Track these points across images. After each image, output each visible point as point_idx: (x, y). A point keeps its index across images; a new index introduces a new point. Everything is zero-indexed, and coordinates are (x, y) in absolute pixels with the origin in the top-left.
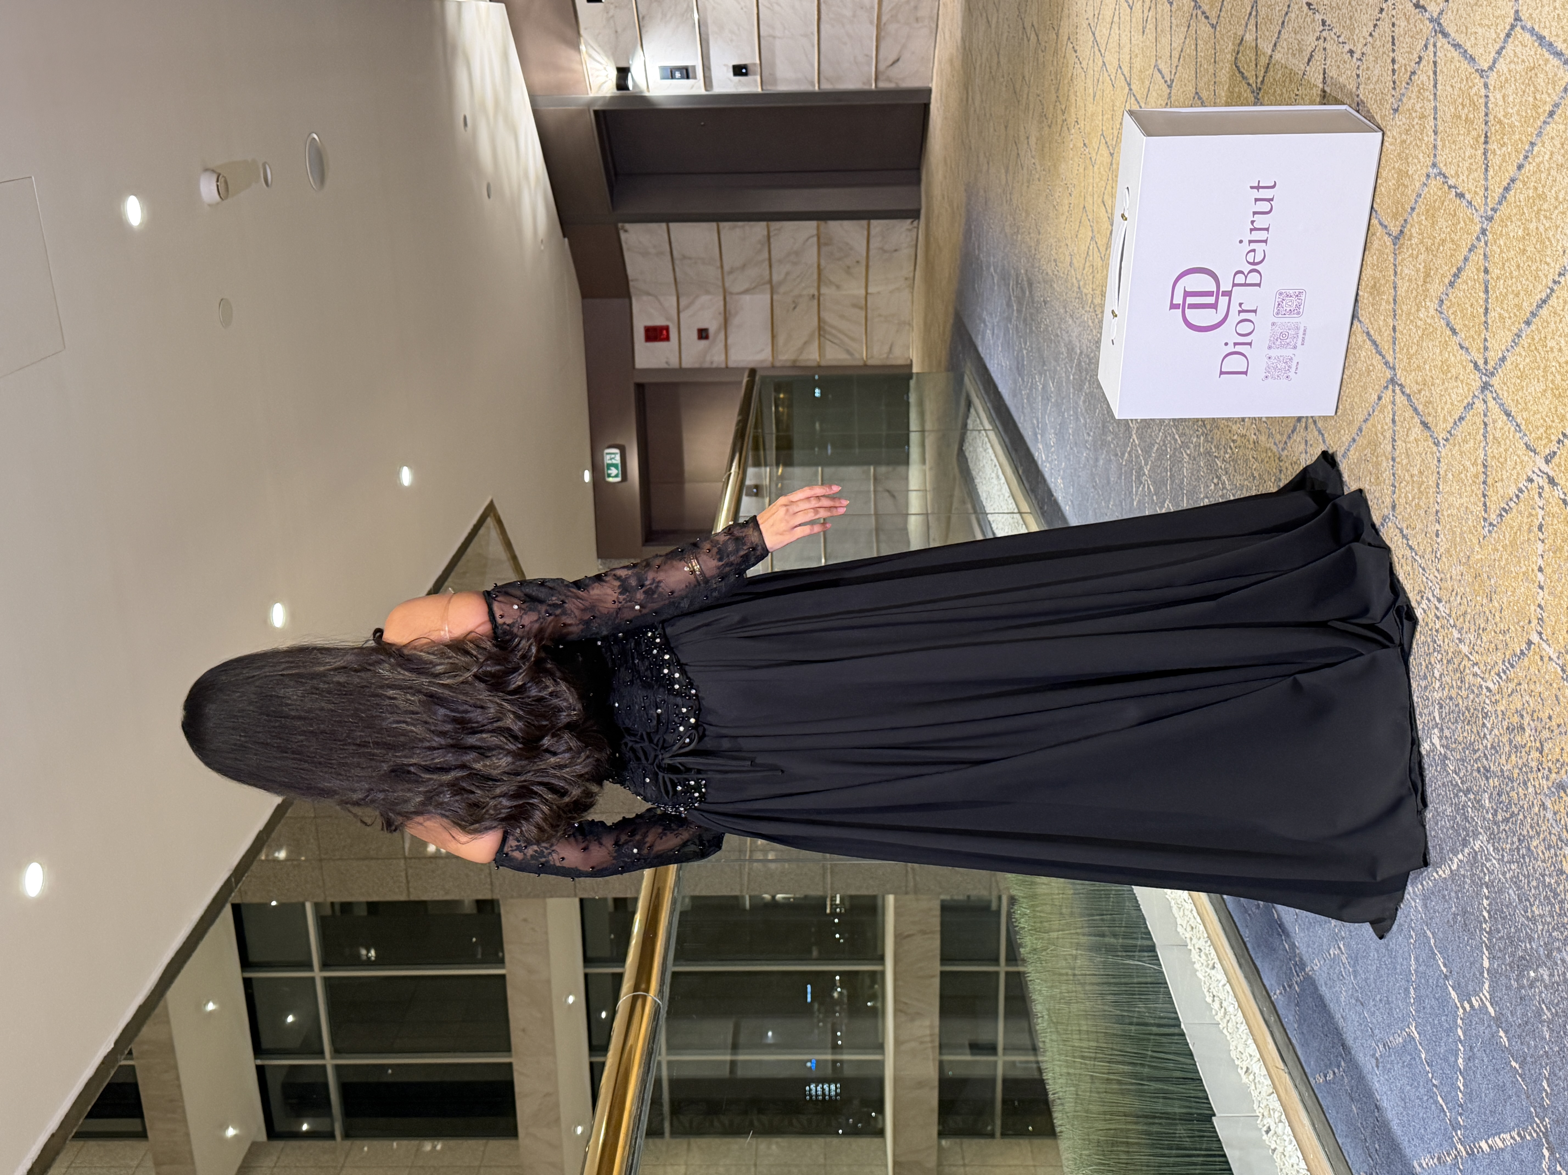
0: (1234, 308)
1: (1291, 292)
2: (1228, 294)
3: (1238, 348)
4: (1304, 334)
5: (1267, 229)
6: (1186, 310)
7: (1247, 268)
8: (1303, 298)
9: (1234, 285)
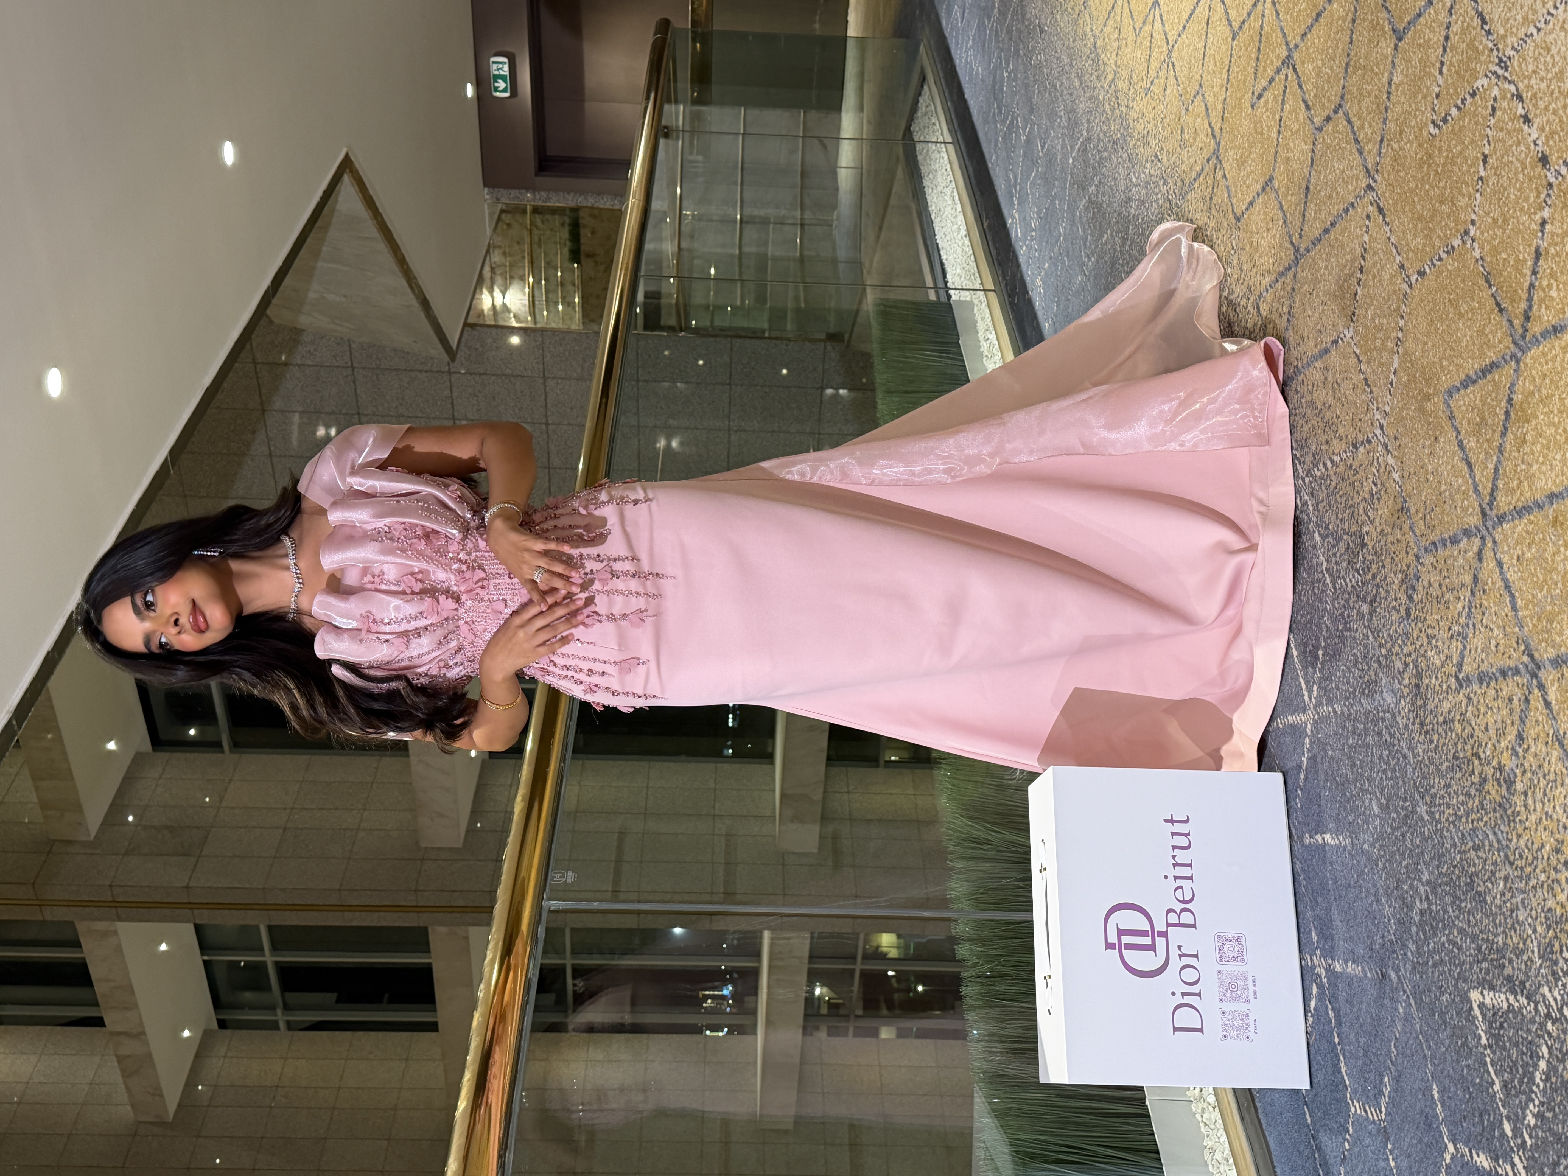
2: (1164, 934)
3: (1188, 1000)
4: (1254, 986)
5: (1190, 865)
6: (1124, 951)
7: (1178, 907)
8: (1244, 943)
9: (1169, 925)
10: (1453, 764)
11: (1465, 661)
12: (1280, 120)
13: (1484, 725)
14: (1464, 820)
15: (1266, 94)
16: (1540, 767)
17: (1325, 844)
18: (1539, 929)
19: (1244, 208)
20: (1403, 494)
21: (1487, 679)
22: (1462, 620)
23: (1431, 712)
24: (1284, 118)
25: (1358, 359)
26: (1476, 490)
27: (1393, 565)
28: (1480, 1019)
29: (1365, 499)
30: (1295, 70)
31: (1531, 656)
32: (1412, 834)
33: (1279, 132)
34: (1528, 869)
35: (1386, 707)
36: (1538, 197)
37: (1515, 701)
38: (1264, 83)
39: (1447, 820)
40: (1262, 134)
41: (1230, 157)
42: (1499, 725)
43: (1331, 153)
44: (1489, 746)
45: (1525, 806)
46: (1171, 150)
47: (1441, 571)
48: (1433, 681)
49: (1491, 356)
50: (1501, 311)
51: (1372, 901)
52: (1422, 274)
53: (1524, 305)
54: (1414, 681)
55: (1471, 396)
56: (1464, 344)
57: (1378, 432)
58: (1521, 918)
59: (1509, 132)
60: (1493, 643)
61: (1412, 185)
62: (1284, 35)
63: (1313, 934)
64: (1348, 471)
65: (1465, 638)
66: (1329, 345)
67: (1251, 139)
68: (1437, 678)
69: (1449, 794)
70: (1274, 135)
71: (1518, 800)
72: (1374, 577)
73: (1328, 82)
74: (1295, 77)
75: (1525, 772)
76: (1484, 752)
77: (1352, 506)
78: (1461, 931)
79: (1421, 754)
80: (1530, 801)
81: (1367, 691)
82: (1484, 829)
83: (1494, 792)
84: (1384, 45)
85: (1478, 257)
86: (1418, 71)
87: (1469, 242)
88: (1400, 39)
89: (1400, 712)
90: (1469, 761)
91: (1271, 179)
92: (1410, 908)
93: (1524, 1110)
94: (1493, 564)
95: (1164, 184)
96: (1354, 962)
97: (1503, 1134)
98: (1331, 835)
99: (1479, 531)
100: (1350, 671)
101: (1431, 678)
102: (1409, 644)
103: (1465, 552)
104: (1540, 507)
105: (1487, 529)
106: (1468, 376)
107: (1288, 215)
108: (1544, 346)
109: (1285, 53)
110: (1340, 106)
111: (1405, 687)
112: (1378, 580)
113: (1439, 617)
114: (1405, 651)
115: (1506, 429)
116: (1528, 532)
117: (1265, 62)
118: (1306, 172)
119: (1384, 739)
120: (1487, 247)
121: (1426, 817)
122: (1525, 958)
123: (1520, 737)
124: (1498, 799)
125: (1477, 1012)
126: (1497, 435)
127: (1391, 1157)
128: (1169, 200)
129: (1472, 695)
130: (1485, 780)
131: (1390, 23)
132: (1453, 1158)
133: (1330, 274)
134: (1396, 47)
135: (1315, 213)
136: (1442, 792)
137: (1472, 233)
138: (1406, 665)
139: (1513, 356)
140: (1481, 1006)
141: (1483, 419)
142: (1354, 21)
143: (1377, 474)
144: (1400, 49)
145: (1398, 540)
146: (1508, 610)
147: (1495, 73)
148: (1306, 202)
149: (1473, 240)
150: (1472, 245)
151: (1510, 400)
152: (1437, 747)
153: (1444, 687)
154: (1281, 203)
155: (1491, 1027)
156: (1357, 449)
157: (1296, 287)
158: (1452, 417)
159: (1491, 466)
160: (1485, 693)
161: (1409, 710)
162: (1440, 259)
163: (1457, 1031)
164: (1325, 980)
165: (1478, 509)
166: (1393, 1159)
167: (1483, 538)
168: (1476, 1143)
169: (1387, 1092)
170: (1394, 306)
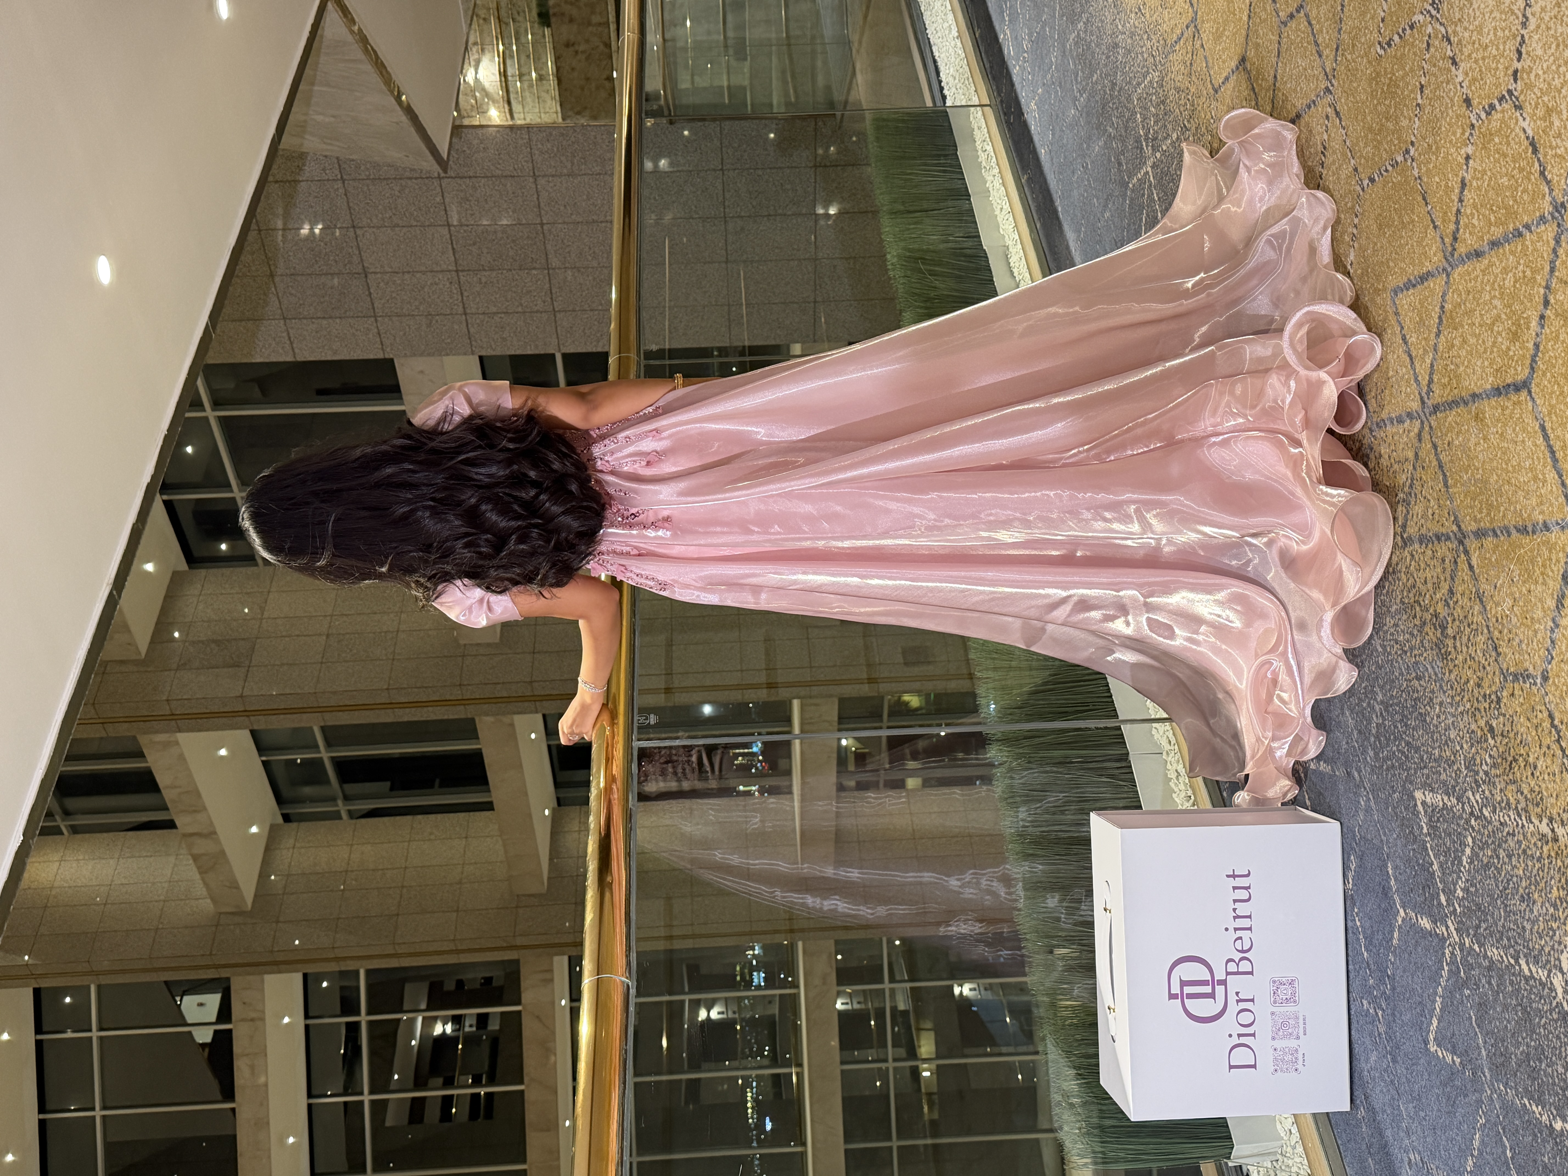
10: (1401, 608)
11: (1409, 523)
13: (1424, 579)
14: (1409, 654)
16: (1465, 617)
18: (1465, 746)
19: (1220, 81)
21: (1426, 541)
22: (1407, 489)
26: (1416, 380)
28: (1423, 813)
31: (1459, 527)
32: (1370, 662)
33: (1249, 17)
34: (1458, 698)
36: (1463, 134)
37: (1447, 561)
39: (1396, 653)
40: (1234, 14)
41: (1207, 29)
42: (1435, 580)
43: (1295, 49)
44: (1428, 596)
45: (1455, 648)
46: (1153, 7)
47: (1389, 445)
49: (1428, 267)
50: (1435, 227)
51: (1340, 714)
52: (1372, 180)
53: (1452, 227)
55: (1412, 297)
56: (1406, 251)
58: (1452, 736)
59: (1440, 69)
60: (1430, 511)
61: (1364, 97)
65: (1408, 504)
67: (1225, 16)
69: (1398, 632)
70: (1245, 18)
71: (1450, 642)
75: (1454, 620)
76: (1424, 601)
78: (1408, 744)
80: (1458, 644)
82: (1424, 663)
83: (1432, 634)
85: (1417, 176)
87: (1410, 161)
90: (1412, 606)
91: (1244, 60)
92: (1369, 722)
93: (1455, 885)
94: (1429, 446)
95: (1148, 39)
96: (1326, 762)
97: (1440, 904)
99: (1419, 416)
103: (1409, 432)
104: (1466, 403)
105: (1425, 415)
106: (1409, 280)
107: (1259, 100)
108: (1468, 266)
110: (1302, 6)
113: (1388, 484)
115: (1440, 331)
116: (1456, 422)
118: (1274, 60)
120: (1424, 169)
121: (1380, 649)
122: (1455, 768)
123: (1451, 592)
124: (1435, 639)
125: (1420, 808)
126: (1433, 336)
127: (1357, 919)
128: (1153, 55)
129: (1414, 553)
130: (1425, 623)
132: (1403, 920)
135: (1283, 103)
136: (1392, 630)
137: (1412, 153)
139: (1444, 269)
140: (1424, 803)
141: (1421, 319)
146: (1441, 485)
147: (1429, 12)
148: (1274, 90)
149: (1413, 160)
150: (1412, 164)
151: (1442, 307)
154: (1253, 85)
155: (1430, 820)
158: (1397, 314)
159: (1428, 361)
160: (1424, 552)
162: (1387, 171)
163: (1406, 822)
165: (1418, 397)
167: (1422, 423)
168: (1420, 909)
169: (1353, 868)
170: (1349, 205)
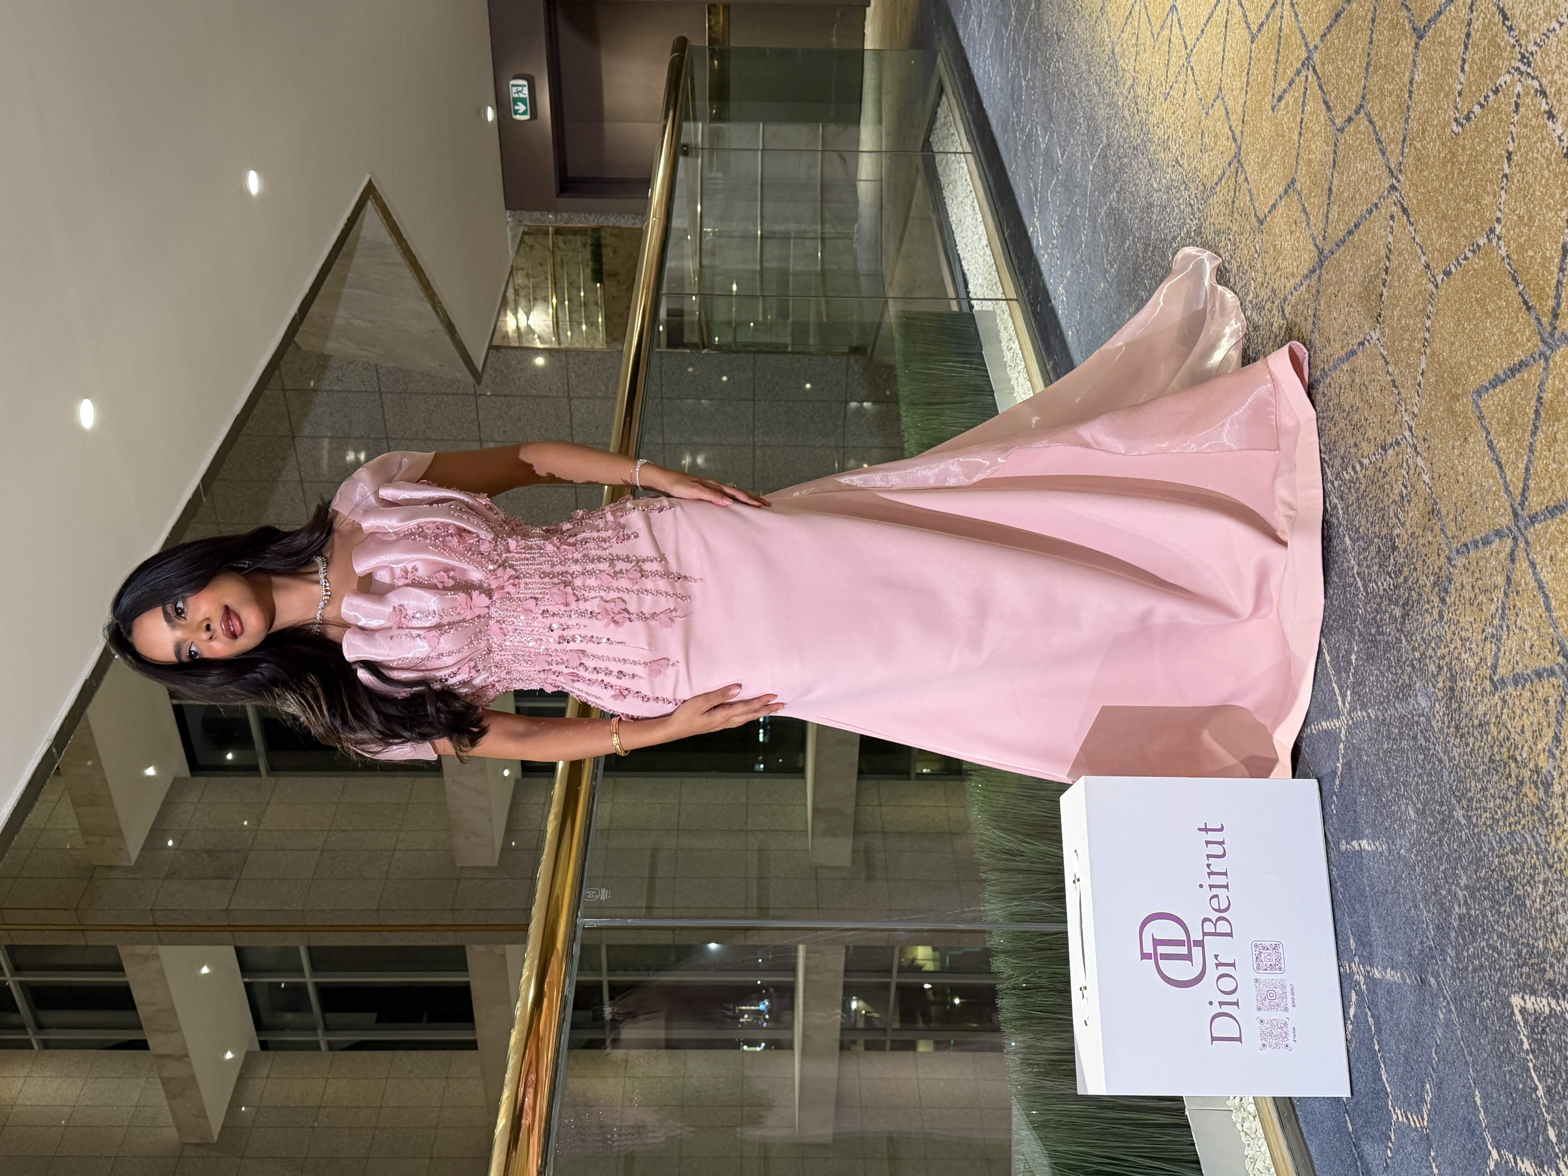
0: (1211, 962)
1: (1267, 944)
2: (1200, 944)
3: (1225, 1009)
4: (1293, 994)
5: (1225, 874)
6: (1160, 961)
7: (1214, 916)
8: (1281, 951)
9: (1205, 934)
10: (1489, 768)
11: (1500, 663)
12: (1301, 122)
13: (1520, 727)
14: (1501, 823)
15: (1287, 95)
17: (1362, 850)
19: (1266, 211)
20: (1434, 496)
21: (1522, 681)
22: (1496, 622)
23: (1466, 714)
24: (1305, 120)
25: (1386, 361)
26: (1507, 490)
27: (1425, 568)
28: (1522, 1024)
29: (1395, 502)
30: (1315, 71)
32: (1449, 839)
33: (1300, 134)
35: (1420, 711)
36: (1564, 193)
37: (1551, 702)
38: (1284, 85)
39: (1485, 824)
40: (1283, 136)
41: (1252, 160)
42: (1535, 727)
43: (1353, 154)
44: (1526, 748)
46: (1191, 155)
47: (1473, 573)
48: (1468, 683)
49: (1520, 355)
50: (1529, 309)
51: (1410, 908)
52: (1447, 273)
53: (1551, 303)
54: (1448, 684)
55: (1500, 395)
56: (1491, 344)
57: (1407, 433)
58: (1561, 922)
59: (1533, 128)
60: (1528, 644)
61: (1436, 184)
62: (1304, 37)
63: (1352, 941)
64: (1377, 473)
65: (1499, 640)
66: (1355, 347)
67: (1272, 142)
68: (1471, 680)
69: (1486, 798)
70: (1296, 137)
71: (1556, 803)
72: (1406, 580)
73: (1350, 83)
74: (1315, 78)
75: (1562, 774)
76: (1521, 755)
77: (1383, 509)
78: (1501, 935)
79: (1457, 758)
81: (1401, 695)
82: (1522, 832)
83: (1532, 795)
84: (1404, 44)
85: (1504, 255)
86: (1439, 69)
87: (1495, 241)
88: (1421, 37)
89: (1434, 716)
90: (1505, 764)
91: (1293, 181)
92: (1449, 912)
94: (1526, 564)
95: (1186, 189)
96: (1393, 968)
97: (1547, 1140)
98: (1368, 841)
99: (1511, 531)
100: (1384, 676)
101: (1465, 681)
102: (1442, 647)
103: (1498, 553)
105: (1519, 529)
106: (1496, 375)
107: (1312, 218)
109: (1305, 55)
110: (1361, 106)
111: (1439, 690)
112: (1410, 583)
113: (1472, 619)
114: (1439, 654)
115: (1536, 428)
116: (1560, 532)
117: (1285, 63)
118: (1329, 172)
119: (1419, 743)
120: (1513, 246)
121: (1463, 822)
123: (1557, 739)
124: (1536, 801)
125: (1518, 1017)
126: (1527, 435)
127: (1434, 1165)
128: (1190, 204)
129: (1507, 698)
130: (1522, 783)
131: (1410, 21)
132: (1497, 1165)
133: (1355, 275)
134: (1417, 46)
135: (1339, 215)
136: (1479, 796)
137: (1498, 231)
138: (1440, 668)
139: (1542, 354)
140: (1523, 1011)
141: (1512, 418)
142: (1373, 21)
143: (1407, 476)
144: (1421, 48)
145: (1429, 543)
146: (1542, 610)
147: (1518, 69)
148: (1329, 204)
149: (1499, 239)
150: (1498, 244)
151: (1539, 399)
152: (1473, 750)
153: (1479, 690)
154: (1303, 205)
155: (1533, 1032)
156: (1386, 452)
157: (1321, 290)
158: (1481, 418)
159: (1522, 466)
160: (1521, 695)
161: (1444, 714)
162: (1466, 258)
163: (1499, 1037)
164: (1364, 987)
165: (1510, 510)
166: (1436, 1167)
167: (1515, 539)
168: (1522, 1148)
169: (1428, 1100)
170: (1421, 307)
